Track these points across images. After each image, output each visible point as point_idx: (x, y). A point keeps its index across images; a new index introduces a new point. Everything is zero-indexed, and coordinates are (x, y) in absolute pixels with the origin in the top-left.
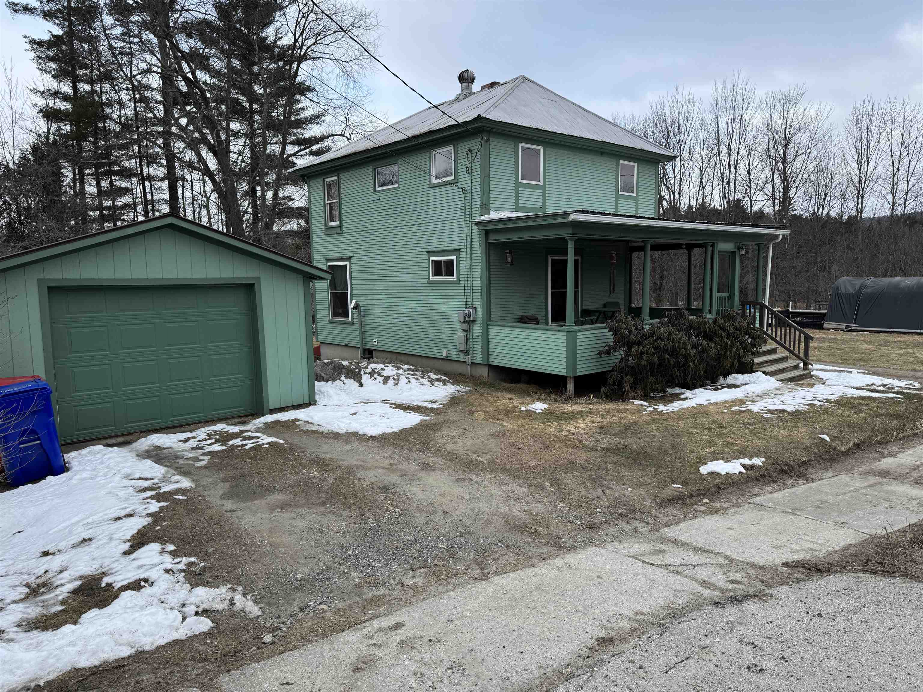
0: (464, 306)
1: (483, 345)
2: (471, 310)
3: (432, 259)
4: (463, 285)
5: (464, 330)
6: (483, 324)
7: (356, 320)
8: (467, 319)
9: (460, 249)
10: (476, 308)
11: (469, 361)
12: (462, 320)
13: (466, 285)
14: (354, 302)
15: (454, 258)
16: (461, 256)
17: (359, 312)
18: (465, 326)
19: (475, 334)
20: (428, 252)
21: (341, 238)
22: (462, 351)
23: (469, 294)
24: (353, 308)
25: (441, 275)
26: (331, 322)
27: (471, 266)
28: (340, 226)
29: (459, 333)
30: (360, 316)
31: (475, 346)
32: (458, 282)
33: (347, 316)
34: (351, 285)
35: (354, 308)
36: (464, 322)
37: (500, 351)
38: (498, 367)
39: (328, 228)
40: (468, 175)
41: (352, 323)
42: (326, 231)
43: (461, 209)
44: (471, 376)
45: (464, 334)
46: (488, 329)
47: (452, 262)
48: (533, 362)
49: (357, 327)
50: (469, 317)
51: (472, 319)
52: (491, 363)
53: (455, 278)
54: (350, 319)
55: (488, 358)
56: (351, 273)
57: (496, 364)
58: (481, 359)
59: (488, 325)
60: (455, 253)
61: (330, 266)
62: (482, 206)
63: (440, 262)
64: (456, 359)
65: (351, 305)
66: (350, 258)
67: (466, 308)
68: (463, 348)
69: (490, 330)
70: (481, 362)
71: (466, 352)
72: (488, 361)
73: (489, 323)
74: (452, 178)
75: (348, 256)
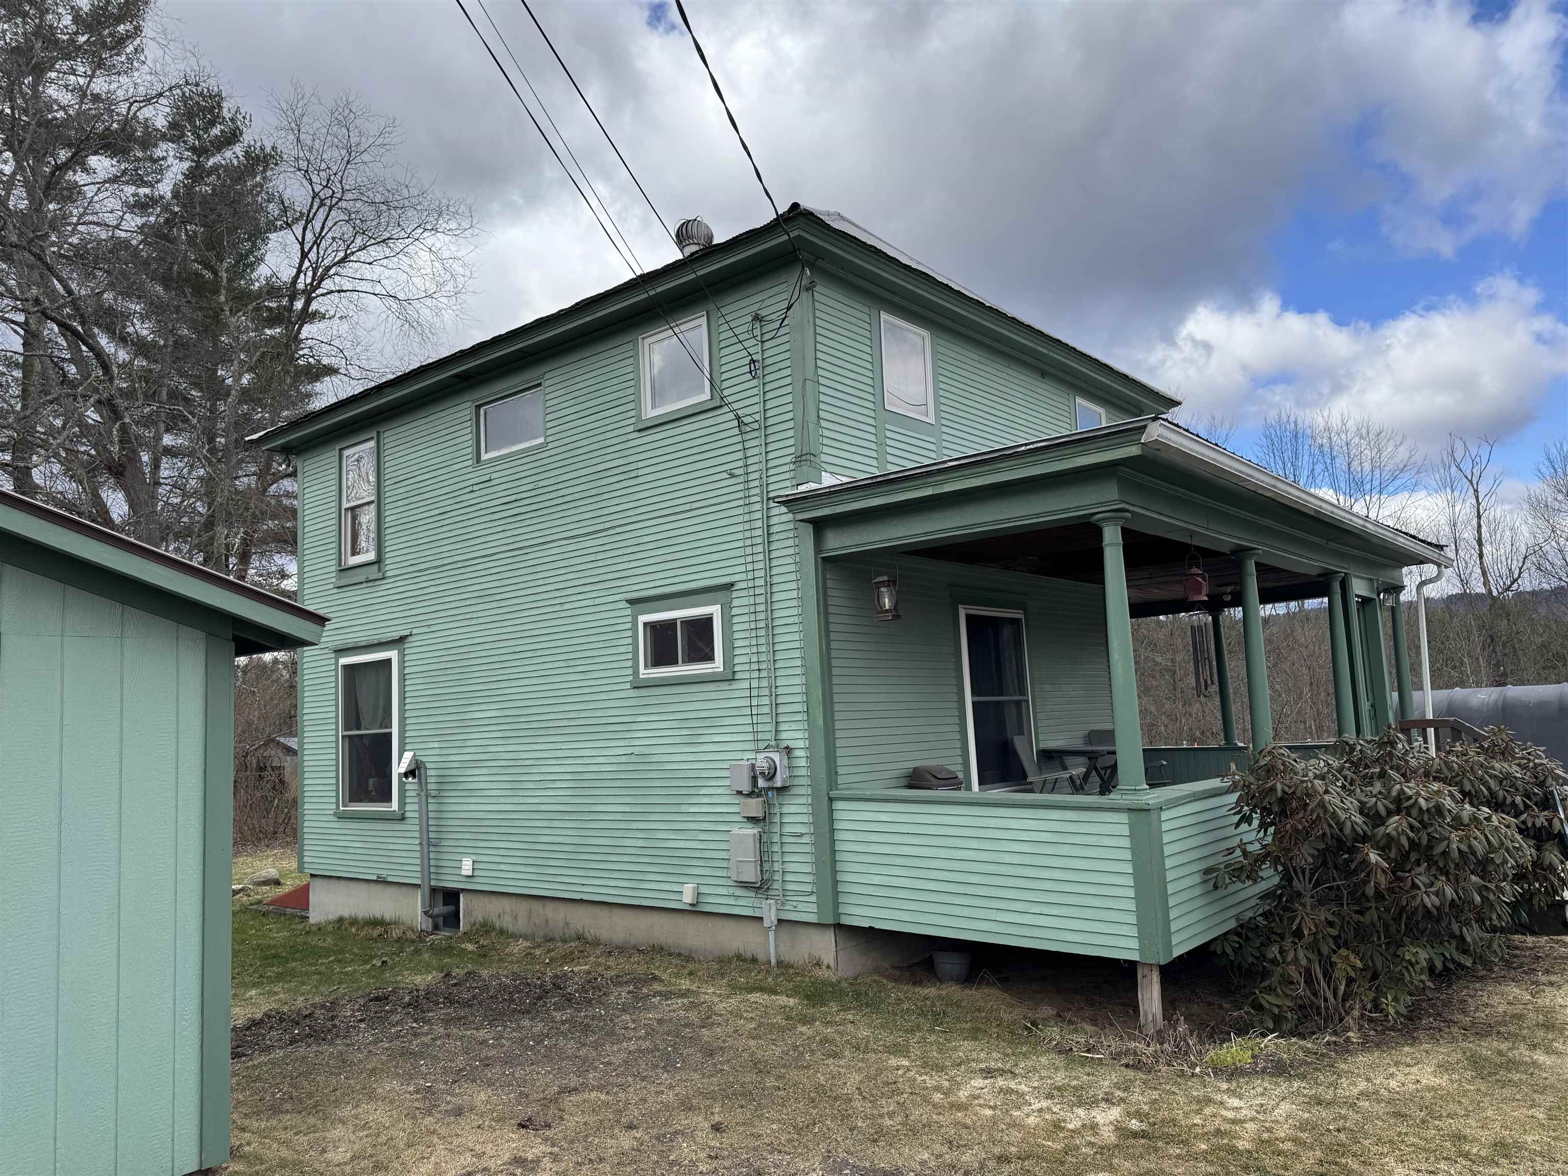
0: (751, 746)
1: (817, 863)
2: (776, 757)
3: (644, 618)
4: (746, 685)
5: (752, 820)
6: (814, 795)
7: (412, 810)
8: (761, 783)
9: (732, 585)
10: (789, 750)
11: (770, 918)
12: (746, 788)
13: (755, 684)
14: (408, 756)
15: (714, 610)
16: (736, 603)
17: (423, 785)
18: (754, 807)
19: (787, 829)
20: (632, 602)
21: (382, 589)
22: (744, 885)
23: (766, 710)
24: (406, 775)
25: (673, 662)
26: (342, 817)
27: (770, 628)
28: (379, 561)
29: (736, 830)
30: (425, 794)
31: (790, 867)
32: (729, 677)
33: (388, 798)
34: (402, 711)
35: (410, 773)
36: (751, 795)
37: (877, 880)
38: (871, 932)
39: (344, 570)
40: (755, 382)
41: (403, 818)
42: (339, 578)
43: (732, 476)
44: (780, 963)
45: (751, 831)
46: (831, 811)
47: (706, 623)
48: (1001, 916)
49: (412, 827)
50: (771, 777)
51: (778, 783)
52: (845, 921)
53: (717, 665)
54: (395, 805)
55: (836, 904)
56: (403, 678)
57: (865, 924)
58: (814, 908)
59: (831, 800)
60: (720, 595)
61: (346, 667)
62: (799, 460)
63: (671, 624)
64: (723, 910)
65: (399, 767)
66: (402, 639)
67: (758, 751)
68: (751, 875)
69: (837, 815)
70: (813, 918)
71: (761, 887)
72: (838, 915)
73: (833, 794)
74: (706, 396)
75: (396, 635)
